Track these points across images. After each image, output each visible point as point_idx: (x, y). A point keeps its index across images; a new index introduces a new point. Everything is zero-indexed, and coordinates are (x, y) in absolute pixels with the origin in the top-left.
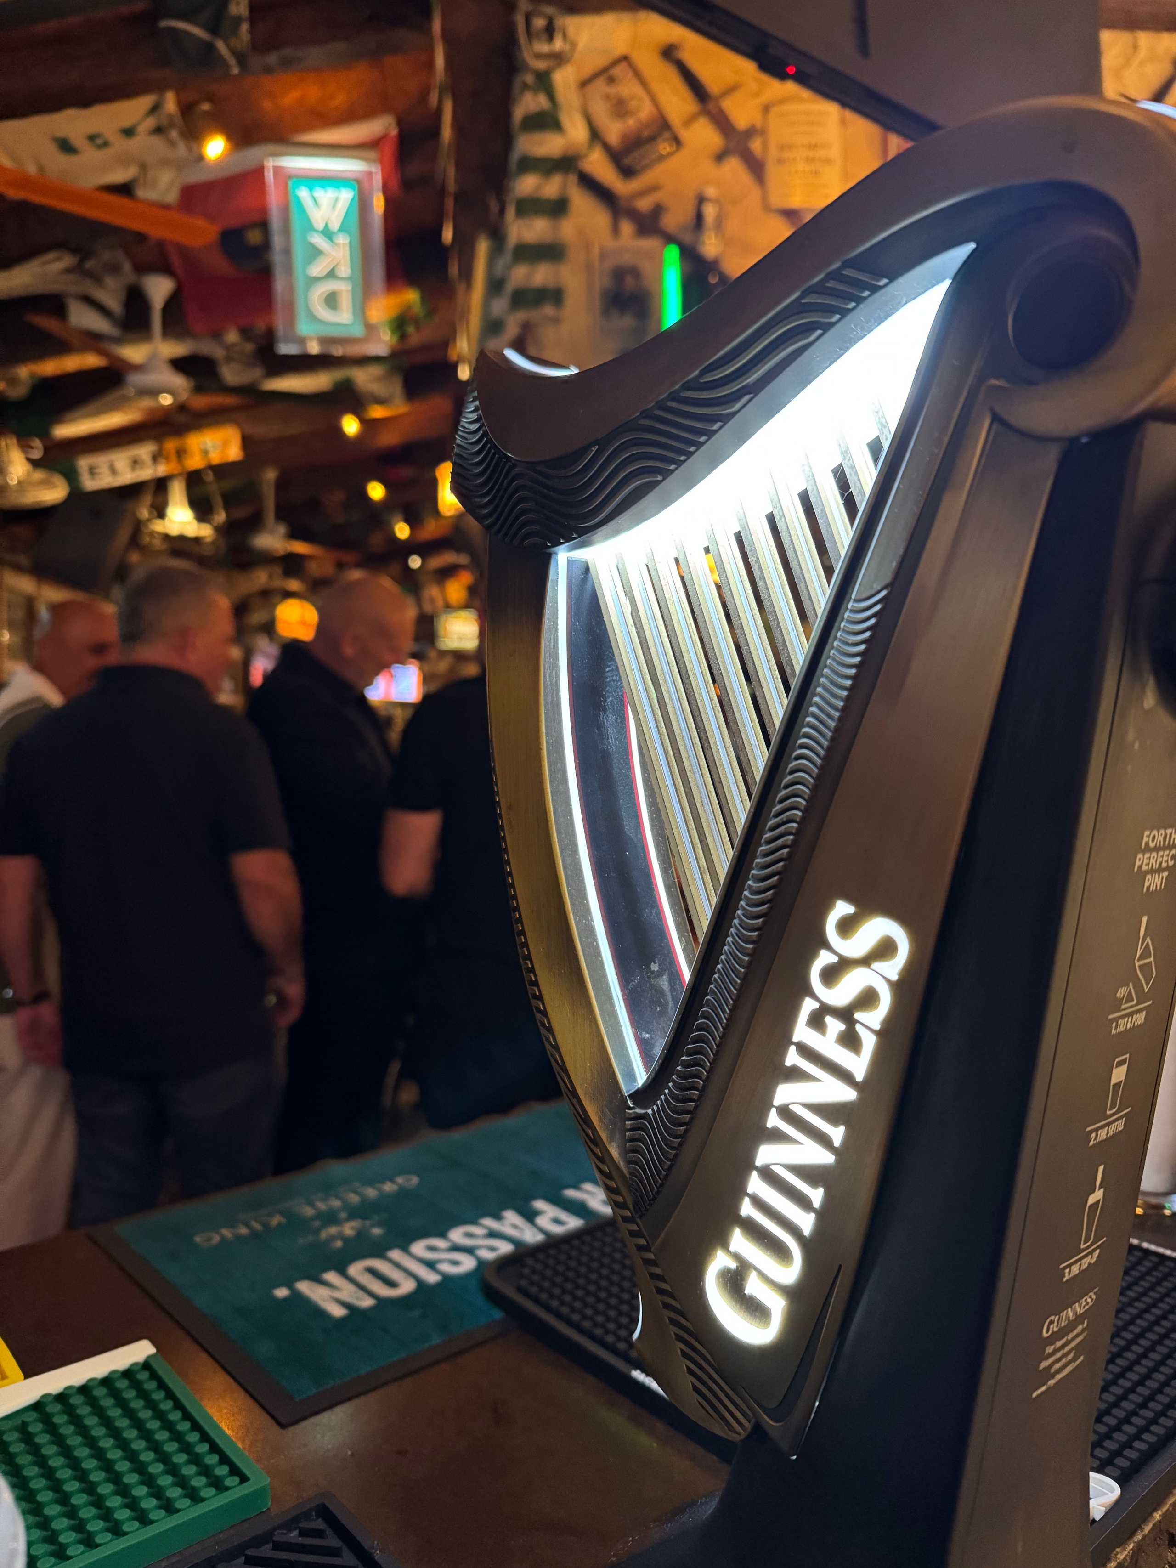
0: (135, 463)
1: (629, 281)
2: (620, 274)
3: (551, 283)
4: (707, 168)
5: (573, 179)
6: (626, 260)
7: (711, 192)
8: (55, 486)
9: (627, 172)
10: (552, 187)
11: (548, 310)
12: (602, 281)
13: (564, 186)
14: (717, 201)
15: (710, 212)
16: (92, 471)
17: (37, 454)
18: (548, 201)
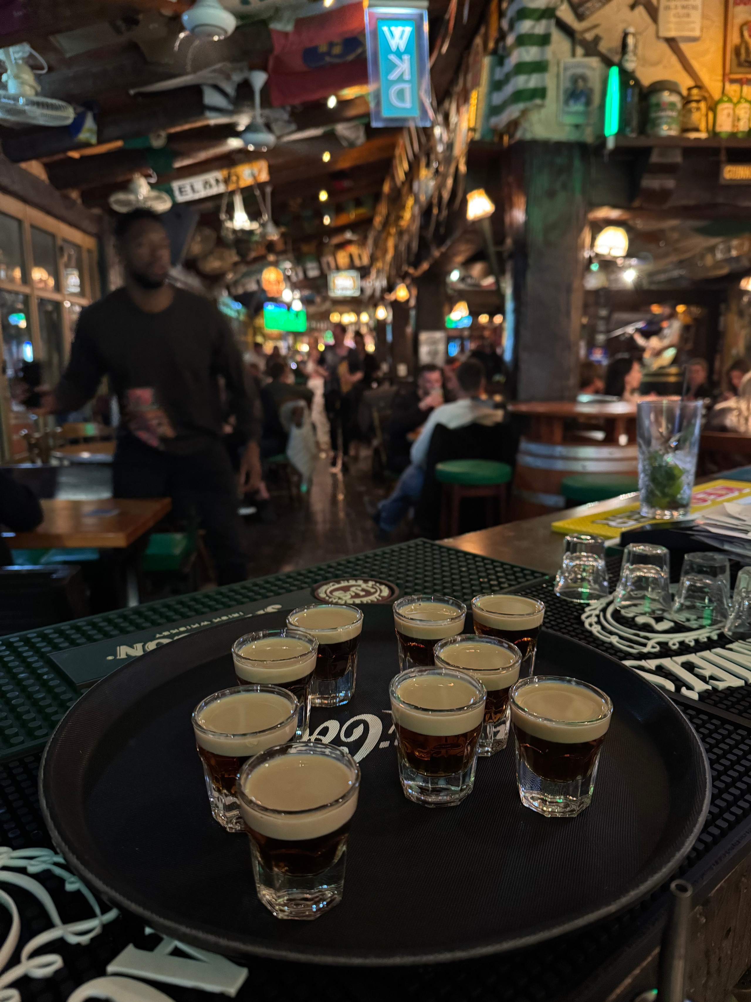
0: (207, 184)
1: (581, 83)
2: (575, 79)
3: (540, 85)
4: (626, 13)
5: (553, 22)
6: (579, 71)
7: (631, 30)
8: (165, 201)
9: (580, 17)
10: (540, 28)
11: (538, 101)
12: (566, 84)
13: (548, 27)
14: (634, 35)
15: (630, 41)
16: (181, 190)
17: (153, 180)
18: (538, 36)
